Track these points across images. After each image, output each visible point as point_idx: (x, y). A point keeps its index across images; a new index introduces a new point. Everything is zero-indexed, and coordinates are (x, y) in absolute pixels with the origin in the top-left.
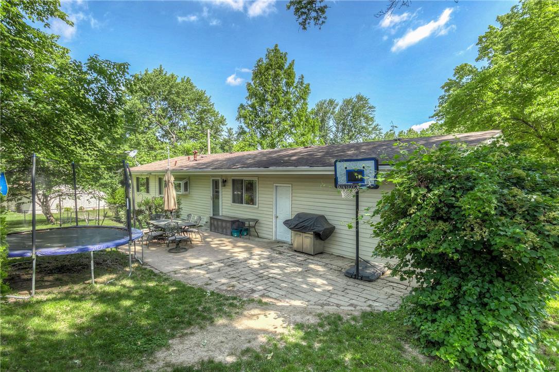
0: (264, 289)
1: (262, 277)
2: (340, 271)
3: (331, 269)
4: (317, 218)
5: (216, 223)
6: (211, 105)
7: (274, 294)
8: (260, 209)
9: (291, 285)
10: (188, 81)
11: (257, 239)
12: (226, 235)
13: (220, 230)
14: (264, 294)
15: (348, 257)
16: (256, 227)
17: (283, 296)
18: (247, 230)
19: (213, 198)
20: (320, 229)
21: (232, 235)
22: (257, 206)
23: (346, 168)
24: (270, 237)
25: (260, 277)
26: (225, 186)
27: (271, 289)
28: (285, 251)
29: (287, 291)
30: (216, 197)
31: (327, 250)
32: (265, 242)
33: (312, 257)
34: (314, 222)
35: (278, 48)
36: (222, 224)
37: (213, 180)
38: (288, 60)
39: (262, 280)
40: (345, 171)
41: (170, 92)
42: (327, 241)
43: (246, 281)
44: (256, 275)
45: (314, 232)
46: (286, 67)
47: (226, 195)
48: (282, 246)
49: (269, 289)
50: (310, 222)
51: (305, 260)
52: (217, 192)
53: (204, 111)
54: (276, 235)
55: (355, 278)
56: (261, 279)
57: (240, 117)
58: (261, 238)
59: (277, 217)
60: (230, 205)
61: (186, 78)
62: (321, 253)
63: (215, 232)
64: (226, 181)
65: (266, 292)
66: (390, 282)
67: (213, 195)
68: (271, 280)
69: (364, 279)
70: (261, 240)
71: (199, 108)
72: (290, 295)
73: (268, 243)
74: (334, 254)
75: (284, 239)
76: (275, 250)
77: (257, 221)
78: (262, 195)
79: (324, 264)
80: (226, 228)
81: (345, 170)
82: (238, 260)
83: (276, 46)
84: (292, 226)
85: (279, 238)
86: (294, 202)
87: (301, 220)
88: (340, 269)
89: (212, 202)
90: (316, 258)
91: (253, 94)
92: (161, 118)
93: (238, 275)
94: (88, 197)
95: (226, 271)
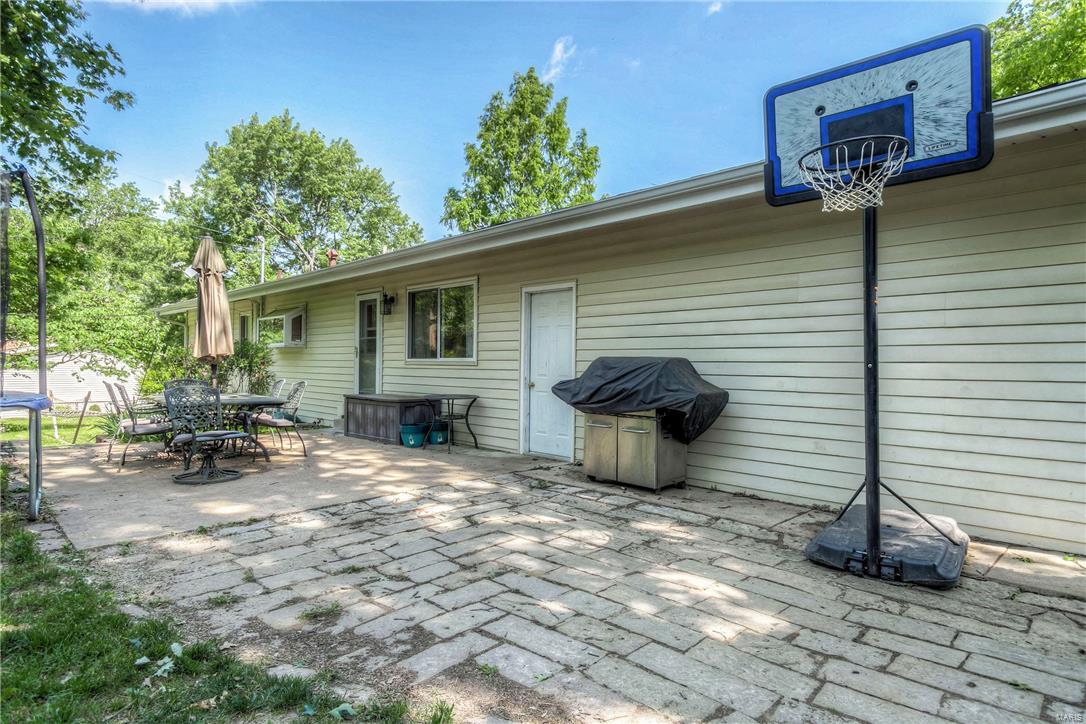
0: (478, 630)
1: (474, 567)
2: (778, 544)
3: (739, 536)
4: (665, 367)
5: (359, 411)
6: (392, 200)
7: (521, 658)
8: (483, 365)
9: (600, 604)
10: (348, 148)
11: (472, 452)
12: (386, 442)
13: (371, 430)
14: (470, 660)
15: (776, 497)
16: (471, 420)
17: (568, 669)
18: (444, 427)
19: (362, 351)
20: (679, 396)
21: (402, 443)
22: (474, 359)
23: (820, 110)
24: (510, 445)
25: (464, 568)
26: (389, 313)
27: (506, 628)
28: (559, 479)
29: (589, 641)
30: (368, 347)
31: (696, 475)
32: (494, 458)
33: (654, 498)
34: (660, 376)
35: (535, 74)
36: (375, 413)
37: (362, 303)
38: (554, 95)
39: (471, 582)
40: (814, 126)
41: (304, 166)
42: (695, 445)
43: (402, 585)
44: (452, 560)
45: (659, 411)
46: (550, 110)
47: (393, 336)
48: (548, 469)
49: (497, 629)
50: (643, 377)
51: (631, 506)
52: (372, 333)
53: (378, 213)
54: (528, 440)
55: (863, 574)
56: (469, 575)
57: (451, 216)
58: (484, 449)
59: (532, 386)
60: (402, 364)
61: (343, 141)
62: (680, 486)
63: (358, 437)
64: (392, 300)
65: (481, 643)
66: (1022, 590)
67: (361, 342)
68: (511, 580)
69: (910, 576)
70: (484, 454)
71: (367, 207)
72: (604, 669)
73: (504, 461)
74: (719, 487)
75: (553, 451)
76: (525, 477)
77: (474, 401)
78: (490, 326)
79: (704, 519)
80: (385, 422)
81: (816, 120)
82: (395, 505)
83: (532, 70)
84: (582, 397)
85: (537, 448)
86: (582, 333)
87: (612, 375)
88: (773, 537)
89: (357, 360)
90: (665, 500)
91: (479, 167)
92: (283, 220)
93: (375, 559)
94: (77, 368)
95: (337, 542)
